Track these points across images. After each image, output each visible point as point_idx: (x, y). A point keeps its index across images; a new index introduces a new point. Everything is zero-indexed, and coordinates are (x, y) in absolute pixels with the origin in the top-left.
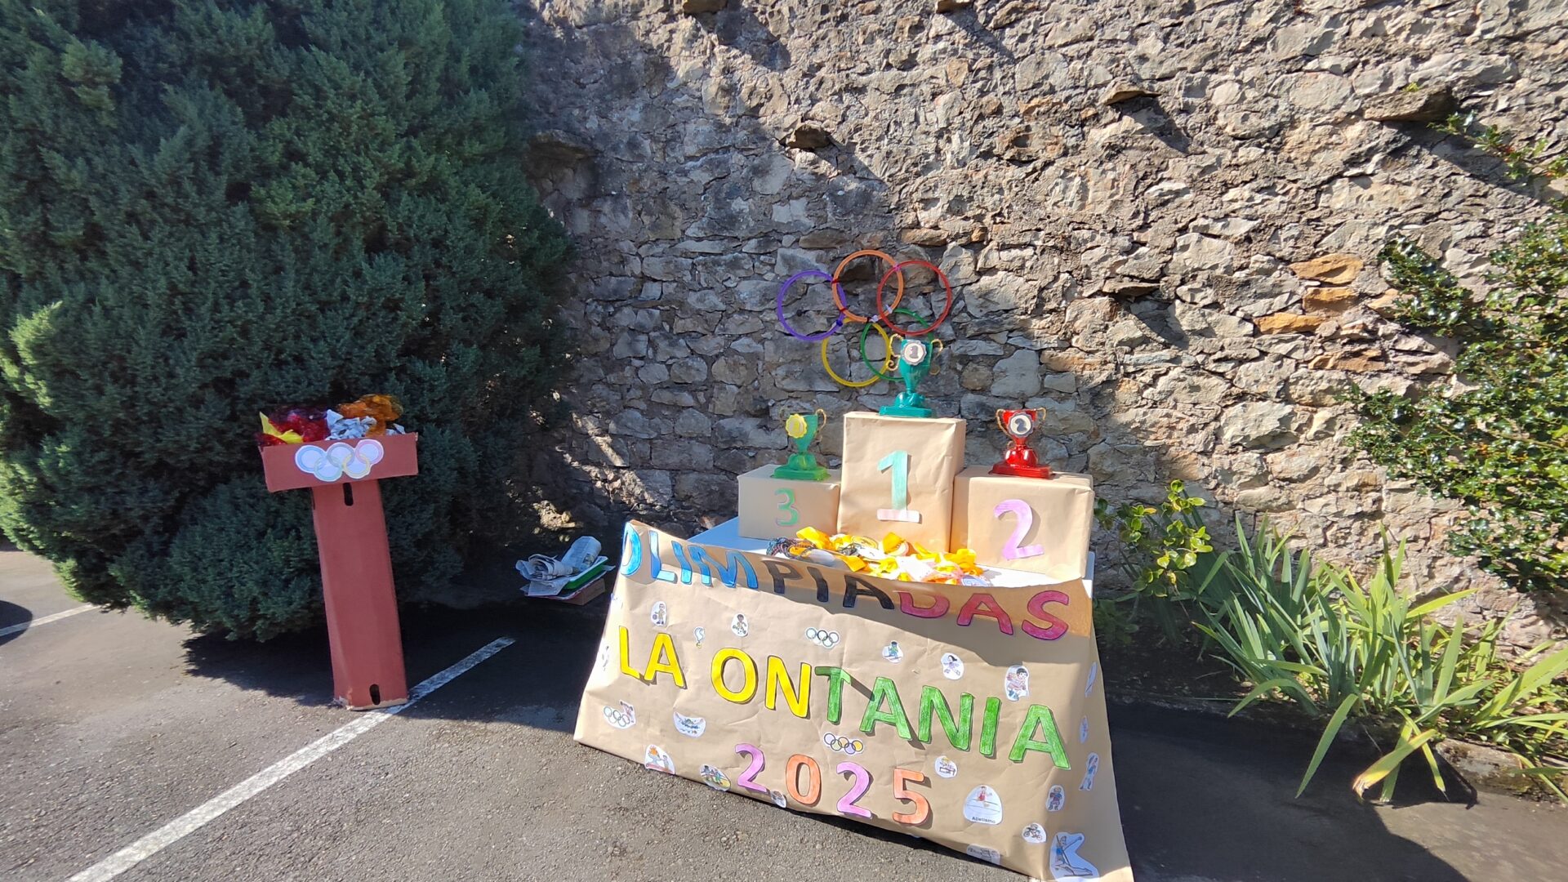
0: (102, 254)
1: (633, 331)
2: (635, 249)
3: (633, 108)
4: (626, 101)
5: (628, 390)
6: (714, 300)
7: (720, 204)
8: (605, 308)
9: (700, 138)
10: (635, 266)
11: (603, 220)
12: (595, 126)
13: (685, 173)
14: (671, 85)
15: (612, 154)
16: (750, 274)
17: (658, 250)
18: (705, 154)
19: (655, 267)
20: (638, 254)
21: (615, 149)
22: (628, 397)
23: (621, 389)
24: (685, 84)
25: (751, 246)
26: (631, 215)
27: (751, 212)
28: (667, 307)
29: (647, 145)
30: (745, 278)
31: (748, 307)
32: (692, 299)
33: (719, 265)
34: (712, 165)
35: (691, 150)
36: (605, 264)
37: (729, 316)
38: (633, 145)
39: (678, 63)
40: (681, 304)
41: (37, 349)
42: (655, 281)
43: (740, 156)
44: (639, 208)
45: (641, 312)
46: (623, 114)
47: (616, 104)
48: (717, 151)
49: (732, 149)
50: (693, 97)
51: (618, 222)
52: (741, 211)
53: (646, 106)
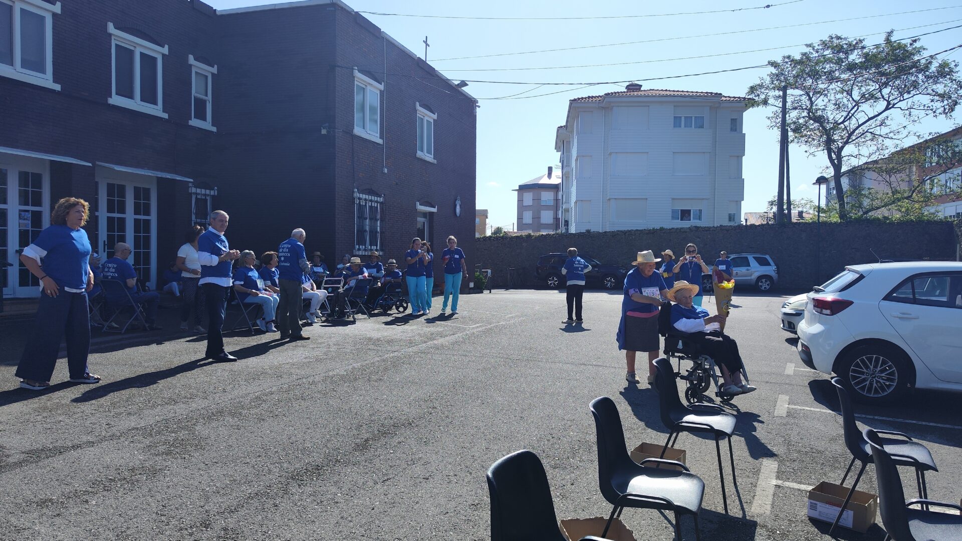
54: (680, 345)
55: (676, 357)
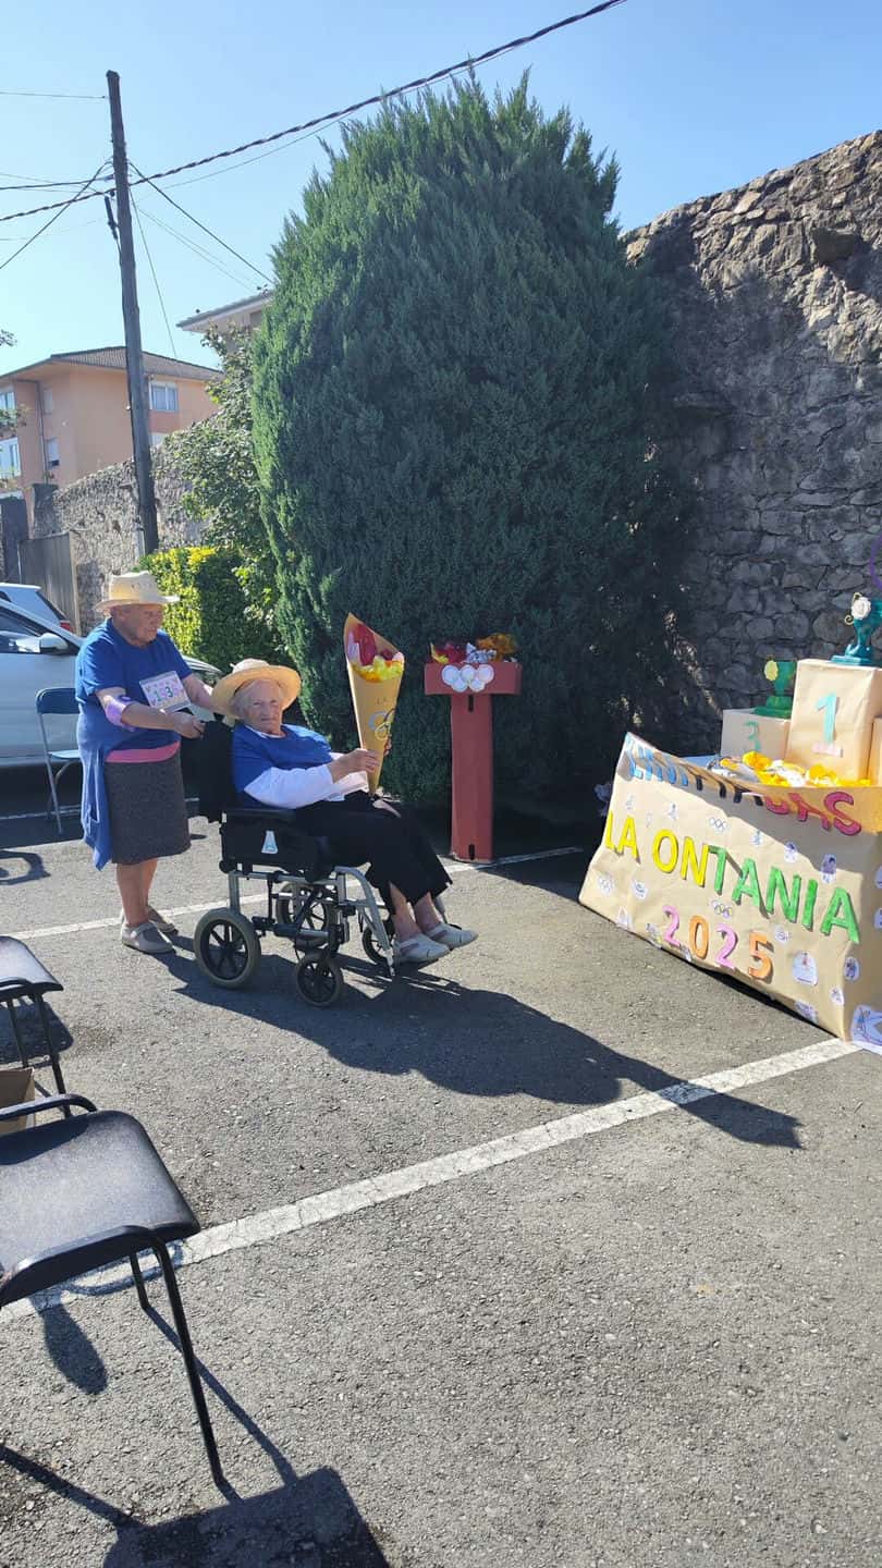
0: (364, 536)
1: (746, 585)
2: (755, 503)
3: (766, 363)
4: (760, 356)
5: (738, 644)
6: (820, 554)
7: (834, 455)
8: (726, 562)
9: (822, 389)
10: (754, 521)
11: (732, 474)
12: (732, 384)
13: (804, 424)
14: (801, 337)
15: (744, 410)
16: (857, 526)
17: (774, 503)
18: (825, 405)
19: (771, 521)
20: (757, 509)
21: (747, 405)
22: (736, 652)
23: (730, 642)
24: (814, 334)
25: (857, 498)
26: (754, 470)
27: (862, 462)
28: (777, 562)
29: (775, 398)
30: (849, 531)
31: (851, 562)
32: (801, 552)
33: (828, 518)
34: (830, 415)
35: (812, 401)
36: (729, 519)
37: (833, 571)
38: (763, 399)
39: (810, 313)
40: (791, 557)
41: (329, 595)
42: (771, 534)
43: (857, 404)
44: (762, 462)
45: (756, 567)
46: (755, 369)
47: (752, 360)
48: (836, 401)
49: (850, 397)
50: (820, 347)
51: (744, 476)
52: (853, 460)
53: (777, 360)
54: (270, 845)
55: (259, 875)
